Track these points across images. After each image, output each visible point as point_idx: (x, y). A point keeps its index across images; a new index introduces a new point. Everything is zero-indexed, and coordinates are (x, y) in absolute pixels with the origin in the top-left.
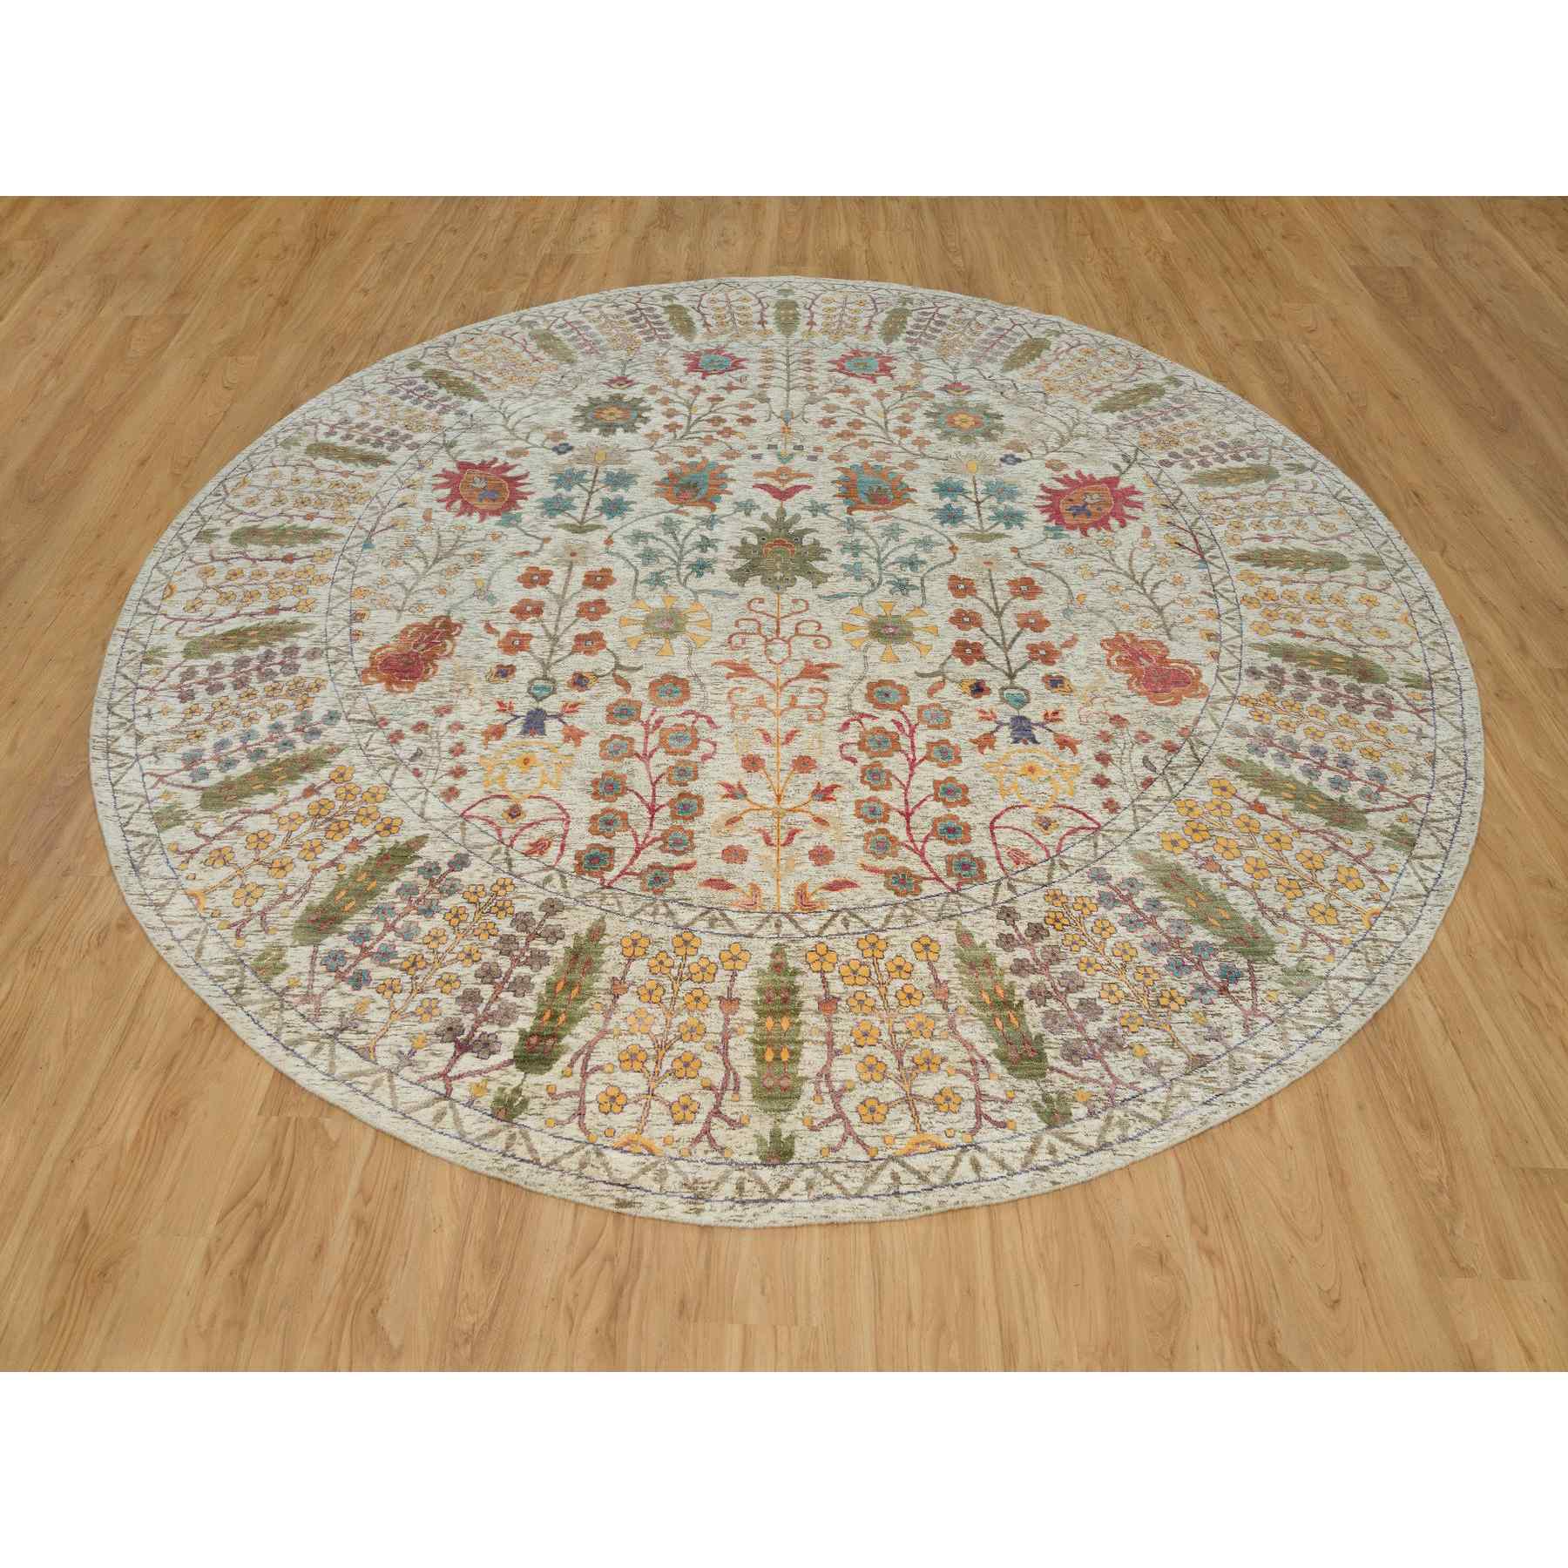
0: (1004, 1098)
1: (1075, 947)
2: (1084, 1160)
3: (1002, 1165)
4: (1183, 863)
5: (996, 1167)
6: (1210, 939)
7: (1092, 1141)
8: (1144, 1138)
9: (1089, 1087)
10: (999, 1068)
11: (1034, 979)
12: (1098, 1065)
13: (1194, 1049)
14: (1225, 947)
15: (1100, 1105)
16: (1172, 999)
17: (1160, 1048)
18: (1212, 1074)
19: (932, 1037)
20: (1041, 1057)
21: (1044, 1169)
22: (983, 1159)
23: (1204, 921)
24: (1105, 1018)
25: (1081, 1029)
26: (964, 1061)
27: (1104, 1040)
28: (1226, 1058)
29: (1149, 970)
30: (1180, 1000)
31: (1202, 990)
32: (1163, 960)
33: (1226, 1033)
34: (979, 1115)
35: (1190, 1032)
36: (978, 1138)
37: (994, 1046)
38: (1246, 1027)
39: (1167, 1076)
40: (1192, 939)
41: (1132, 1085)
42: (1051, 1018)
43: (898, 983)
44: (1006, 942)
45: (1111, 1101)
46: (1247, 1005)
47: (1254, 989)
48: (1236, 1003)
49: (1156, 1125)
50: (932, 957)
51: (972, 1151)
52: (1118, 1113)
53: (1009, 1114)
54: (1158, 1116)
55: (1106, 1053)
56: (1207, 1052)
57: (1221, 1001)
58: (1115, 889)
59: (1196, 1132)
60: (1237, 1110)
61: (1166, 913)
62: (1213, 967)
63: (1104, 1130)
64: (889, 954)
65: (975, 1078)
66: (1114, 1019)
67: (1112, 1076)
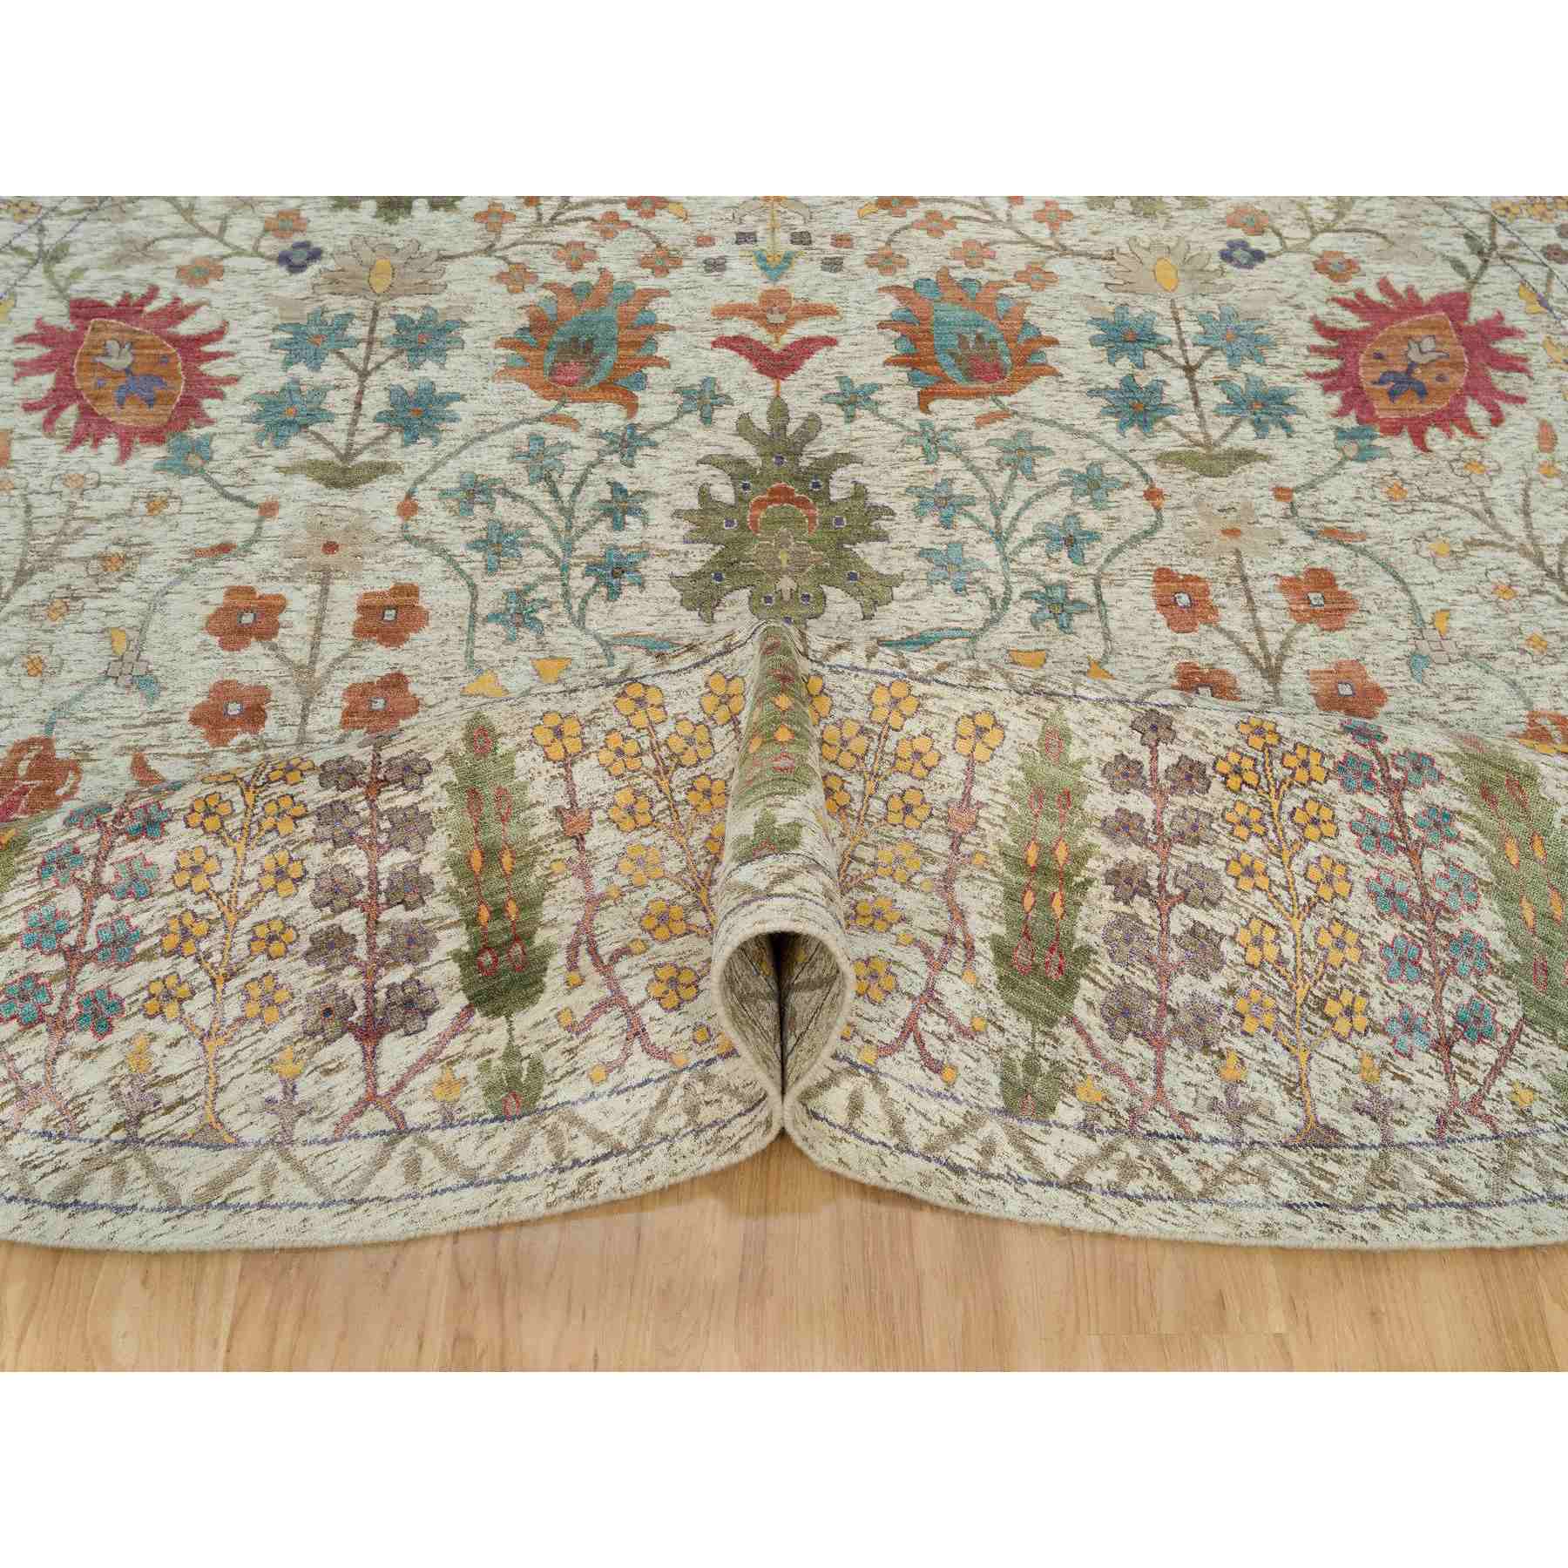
0: (965, 1021)
1: (1242, 831)
2: (1030, 1188)
3: (897, 1127)
5: (885, 1125)
6: (1496, 940)
7: (1062, 1170)
8: (1152, 1206)
9: (1111, 1083)
10: (986, 968)
11: (1135, 853)
12: (1150, 1055)
13: (1324, 1113)
14: (1507, 972)
15: (1109, 1121)
16: (1349, 1012)
17: (1270, 1082)
18: (1331, 1167)
20: (1067, 989)
21: (958, 1170)
22: (872, 1102)
24: (1219, 981)
25: (1165, 978)
26: (935, 933)
27: (1186, 1018)
28: (1374, 1154)
29: (1351, 937)
30: (1360, 1022)
31: (1410, 1025)
32: (1388, 931)
33: (1398, 1115)
34: (909, 1029)
35: (1338, 1083)
36: (886, 1065)
37: (1000, 930)
38: (1442, 1122)
39: (1251, 1133)
40: (1467, 920)
41: (1182, 1118)
42: (1128, 928)
44: (1125, 773)
45: (1132, 1124)
46: (1466, 1090)
47: (1496, 1071)
48: (1449, 1074)
49: (1182, 1194)
52: (1131, 1149)
53: (956, 1054)
54: (1196, 1185)
55: (1177, 1043)
56: (1345, 1129)
57: (1427, 1060)
58: (1381, 759)
59: (1246, 1242)
60: (1334, 1241)
61: (1451, 848)
62: (1457, 995)
63: (1091, 1161)
65: (937, 964)
66: (1231, 991)
67: (1158, 1084)
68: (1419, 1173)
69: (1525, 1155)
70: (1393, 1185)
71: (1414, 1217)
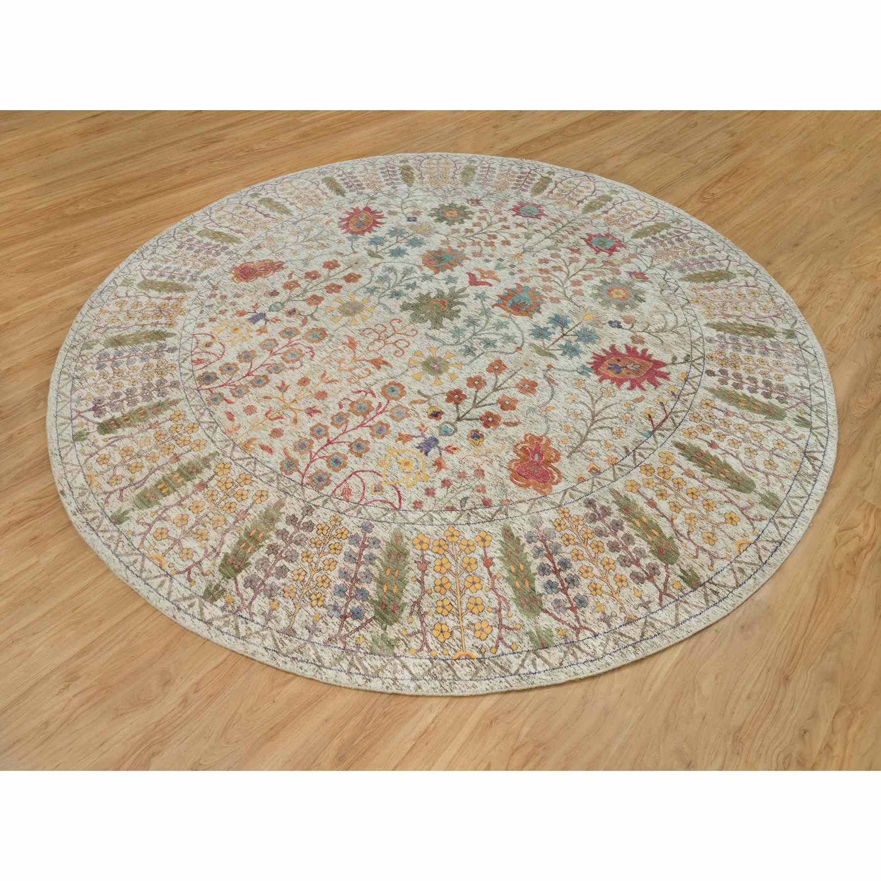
0: (205, 571)
1: (313, 545)
2: (196, 621)
3: (169, 593)
4: (411, 553)
5: (166, 592)
6: (372, 593)
7: (208, 617)
8: (226, 636)
9: (237, 599)
10: (219, 561)
11: (280, 542)
12: (253, 594)
13: (295, 626)
14: (373, 602)
15: (230, 608)
16: (318, 599)
17: (284, 612)
18: (287, 642)
19: (215, 529)
20: (238, 571)
21: (179, 609)
22: (167, 584)
23: (381, 583)
24: (282, 581)
25: (267, 576)
26: (212, 547)
27: (267, 588)
28: (302, 642)
29: (327, 581)
30: (320, 603)
31: (335, 608)
32: (340, 582)
33: (318, 633)
34: (189, 570)
35: (304, 618)
36: (176, 576)
37: (229, 552)
38: (330, 639)
39: (270, 625)
40: (365, 586)
41: (252, 614)
42: (264, 562)
43: (233, 500)
44: (292, 520)
45: (236, 612)
46: (344, 632)
47: (357, 629)
48: (341, 626)
49: (238, 637)
50: (258, 501)
51: (168, 578)
52: (232, 618)
53: (198, 579)
54: (243, 634)
55: (262, 593)
56: (298, 632)
57: (336, 620)
58: (365, 538)
59: (246, 654)
60: (273, 664)
61: (370, 566)
62: (355, 604)
63: (218, 618)
64: (246, 487)
65: (207, 555)
66: (284, 584)
67: (251, 603)
68: (312, 652)
69: (349, 658)
70: (302, 653)
71: (301, 664)
